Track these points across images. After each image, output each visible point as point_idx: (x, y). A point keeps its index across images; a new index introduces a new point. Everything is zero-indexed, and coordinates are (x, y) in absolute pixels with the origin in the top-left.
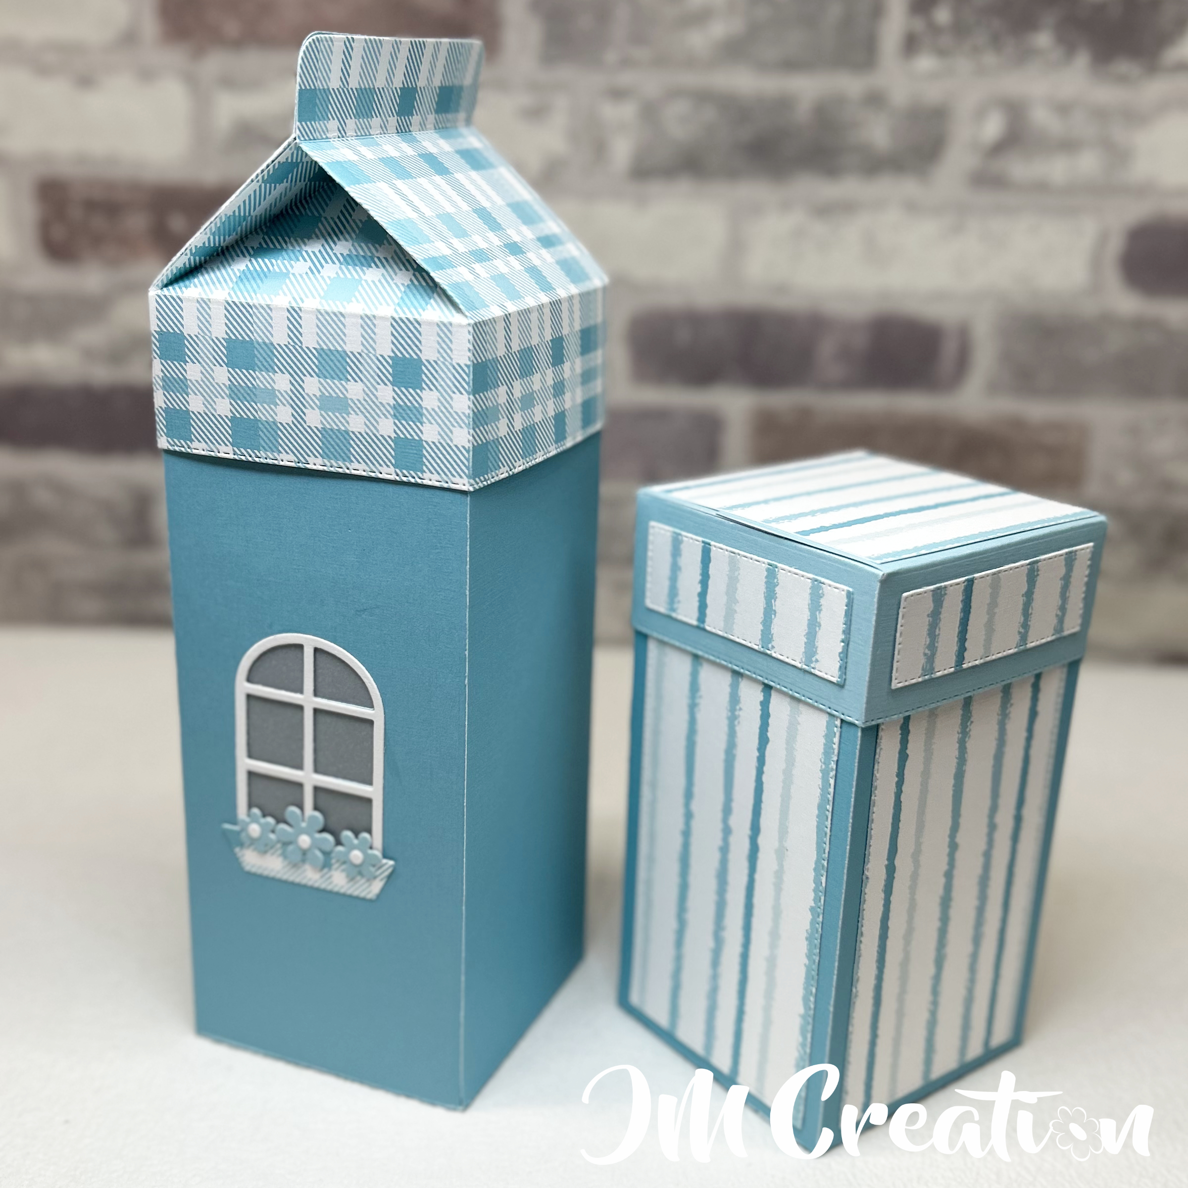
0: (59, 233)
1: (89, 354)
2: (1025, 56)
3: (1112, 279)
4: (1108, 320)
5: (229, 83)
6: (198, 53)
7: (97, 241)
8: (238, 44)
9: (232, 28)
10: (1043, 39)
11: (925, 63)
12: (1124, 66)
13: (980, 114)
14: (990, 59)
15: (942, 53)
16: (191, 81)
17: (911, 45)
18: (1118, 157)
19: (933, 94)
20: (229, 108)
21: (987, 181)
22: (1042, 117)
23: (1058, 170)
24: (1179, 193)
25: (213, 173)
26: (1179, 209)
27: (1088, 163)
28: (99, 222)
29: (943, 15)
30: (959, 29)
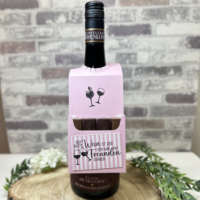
2: (150, 75)
3: (165, 101)
4: (165, 107)
5: (51, 83)
8: (52, 78)
9: (51, 76)
10: (152, 73)
11: (138, 76)
12: (163, 75)
13: (145, 82)
14: (146, 75)
15: (140, 75)
16: (46, 83)
17: (136, 74)
18: (164, 86)
19: (139, 80)
20: (51, 86)
21: (147, 90)
22: (153, 82)
23: (156, 88)
24: (172, 90)
25: (49, 94)
26: (172, 92)
27: (160, 87)
28: (34, 101)
29: (139, 71)
30: (142, 72)
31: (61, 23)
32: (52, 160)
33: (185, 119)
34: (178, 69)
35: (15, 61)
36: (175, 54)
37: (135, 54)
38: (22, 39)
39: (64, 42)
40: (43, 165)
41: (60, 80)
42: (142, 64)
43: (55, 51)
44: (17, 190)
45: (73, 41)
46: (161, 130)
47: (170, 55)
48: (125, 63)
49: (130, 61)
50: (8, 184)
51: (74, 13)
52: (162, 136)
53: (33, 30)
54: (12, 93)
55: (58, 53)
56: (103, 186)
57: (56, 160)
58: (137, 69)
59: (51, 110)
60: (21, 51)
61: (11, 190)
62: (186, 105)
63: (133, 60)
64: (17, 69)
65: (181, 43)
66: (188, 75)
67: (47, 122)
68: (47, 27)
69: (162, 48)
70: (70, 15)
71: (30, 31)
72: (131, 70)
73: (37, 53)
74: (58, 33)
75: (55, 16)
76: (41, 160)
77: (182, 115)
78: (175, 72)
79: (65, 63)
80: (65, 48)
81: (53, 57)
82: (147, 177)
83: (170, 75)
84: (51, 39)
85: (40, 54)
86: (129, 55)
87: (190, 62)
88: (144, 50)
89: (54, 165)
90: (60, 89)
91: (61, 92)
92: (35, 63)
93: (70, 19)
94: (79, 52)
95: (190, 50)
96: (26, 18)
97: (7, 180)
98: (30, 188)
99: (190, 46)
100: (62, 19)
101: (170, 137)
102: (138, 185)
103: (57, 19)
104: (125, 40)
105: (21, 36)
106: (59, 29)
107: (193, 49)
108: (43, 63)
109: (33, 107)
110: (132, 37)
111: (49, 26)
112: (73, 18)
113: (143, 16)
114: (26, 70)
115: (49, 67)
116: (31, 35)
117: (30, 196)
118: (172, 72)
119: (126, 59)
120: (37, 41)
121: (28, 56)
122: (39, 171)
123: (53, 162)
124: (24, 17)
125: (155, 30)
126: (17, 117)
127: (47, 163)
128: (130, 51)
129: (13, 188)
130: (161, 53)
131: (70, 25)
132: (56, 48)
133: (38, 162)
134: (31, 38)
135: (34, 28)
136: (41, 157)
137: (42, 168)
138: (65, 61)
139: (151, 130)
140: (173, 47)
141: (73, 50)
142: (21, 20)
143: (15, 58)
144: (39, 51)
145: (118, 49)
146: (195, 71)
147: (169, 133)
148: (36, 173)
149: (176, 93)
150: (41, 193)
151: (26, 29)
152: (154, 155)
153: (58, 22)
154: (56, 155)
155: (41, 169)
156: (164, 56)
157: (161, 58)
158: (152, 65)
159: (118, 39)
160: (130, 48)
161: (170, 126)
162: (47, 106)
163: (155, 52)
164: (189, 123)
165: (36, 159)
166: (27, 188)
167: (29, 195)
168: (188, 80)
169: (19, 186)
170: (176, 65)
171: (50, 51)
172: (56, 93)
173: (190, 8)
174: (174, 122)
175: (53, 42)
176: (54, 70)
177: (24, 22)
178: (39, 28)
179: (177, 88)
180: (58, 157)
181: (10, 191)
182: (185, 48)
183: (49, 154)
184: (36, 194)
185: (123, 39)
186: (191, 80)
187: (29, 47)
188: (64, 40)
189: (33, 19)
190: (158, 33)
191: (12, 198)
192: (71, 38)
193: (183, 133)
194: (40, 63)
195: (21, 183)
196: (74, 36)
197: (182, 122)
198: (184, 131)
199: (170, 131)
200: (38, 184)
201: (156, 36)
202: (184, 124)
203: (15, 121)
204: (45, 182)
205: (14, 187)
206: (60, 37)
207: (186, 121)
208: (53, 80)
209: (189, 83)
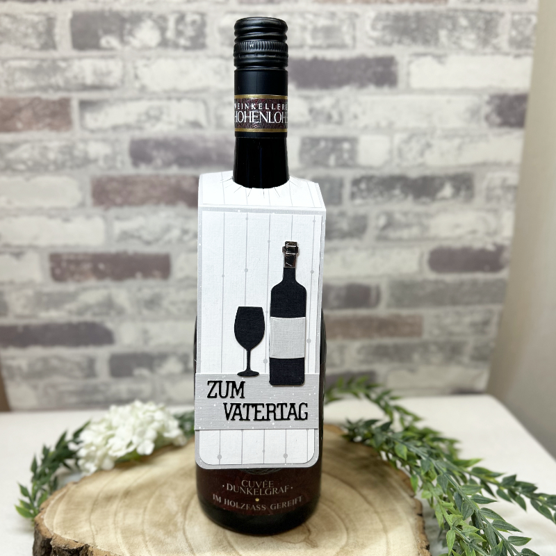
0: (58, 271)
1: (70, 312)
2: (391, 197)
3: (426, 267)
4: (426, 282)
5: (118, 218)
6: (107, 209)
7: (72, 274)
8: (121, 205)
9: (119, 200)
10: (397, 192)
11: (358, 201)
12: (424, 199)
13: (378, 217)
14: (379, 199)
15: (363, 198)
16: (104, 218)
17: (353, 196)
18: (425, 228)
19: (362, 211)
20: (119, 227)
21: (382, 238)
22: (398, 217)
23: (405, 233)
24: (446, 239)
25: (114, 249)
26: (446, 244)
27: (415, 231)
28: (72, 267)
29: (363, 186)
30: (369, 190)
31: (146, 48)
32: (142, 434)
33: (475, 314)
34: (463, 183)
35: (11, 155)
36: (457, 142)
37: (353, 141)
38: (32, 89)
39: (156, 103)
40: (120, 450)
41: (145, 209)
42: (371, 168)
43: (128, 127)
44: (57, 519)
45: (179, 99)
46: (414, 340)
47: (446, 145)
48: (326, 166)
49: (339, 158)
50: (27, 500)
51: (181, 18)
52: (416, 357)
53: (63, 64)
54: (7, 245)
55: (138, 135)
56: (284, 502)
57: (151, 434)
58: (356, 182)
59: (123, 293)
60: (29, 126)
61: (43, 519)
62: (480, 276)
63: (346, 156)
64: (19, 179)
65: (474, 113)
66: (489, 199)
67: (110, 325)
68: (103, 57)
69: (424, 125)
70: (171, 24)
71: (54, 68)
72: (341, 184)
73: (76, 132)
74: (136, 77)
75: (128, 26)
76: (112, 436)
77: (468, 304)
78: (457, 190)
79: (159, 162)
80: (157, 119)
81: (125, 146)
82: (387, 469)
83: (444, 199)
84: (116, 94)
85: (87, 135)
86: (337, 141)
87: (497, 165)
88: (378, 129)
89: (147, 448)
90: (146, 236)
91: (148, 243)
92: (71, 161)
93: (170, 34)
94: (198, 132)
95: (497, 130)
96: (41, 28)
97: (24, 491)
98: (92, 511)
99: (497, 120)
100: (147, 34)
101: (437, 358)
102: (366, 492)
103: (131, 33)
104: (326, 100)
105: (26, 83)
106: (140, 63)
107: (505, 130)
108: (95, 161)
109: (71, 287)
110: (346, 91)
111: (110, 53)
112: (179, 33)
113: (376, 34)
114: (46, 180)
115: (113, 173)
116: (58, 80)
117: (95, 533)
118: (448, 191)
119: (327, 154)
120: (76, 98)
121: (52, 141)
122: (108, 464)
123: (143, 440)
124: (34, 26)
125: (408, 74)
126: (27, 312)
127: (130, 444)
128: (339, 132)
129: (45, 512)
130: (422, 137)
131: (171, 52)
132: (131, 119)
133: (104, 442)
134: (57, 88)
135: (65, 59)
136: (110, 427)
137: (116, 457)
138: (159, 157)
139: (388, 341)
140: (455, 123)
141: (180, 127)
142: (26, 35)
143: (13, 146)
144: (83, 127)
145: (307, 125)
146: (507, 188)
147: (433, 348)
148: (100, 470)
149: (457, 245)
150: (124, 524)
151: (43, 60)
152: (398, 409)
153: (135, 42)
154: (152, 421)
155: (111, 458)
156: (429, 146)
157: (422, 154)
158: (396, 171)
159: (307, 98)
160: (340, 123)
161: (436, 332)
162: (108, 282)
163: (405, 136)
164: (486, 323)
165: (100, 433)
166: (84, 510)
167: (92, 531)
168: (489, 211)
169: (61, 507)
170: (460, 171)
171: (115, 128)
172: (134, 247)
173: (502, 15)
174: (448, 321)
175: (123, 100)
176: (126, 181)
177: (33, 41)
178: (80, 58)
179: (459, 232)
180: (156, 425)
181: (39, 522)
182: (484, 124)
183: (132, 420)
184: (111, 526)
185: (318, 98)
186: (495, 212)
187: (54, 115)
188: (154, 96)
189: (63, 33)
190: (416, 83)
191: (49, 540)
192: (175, 90)
193: (469, 349)
194: (87, 161)
195: (65, 499)
196: (184, 85)
197: (467, 319)
198: (471, 341)
199: (436, 343)
200: (109, 498)
201: (409, 90)
202: (473, 325)
203: (22, 322)
204: (127, 493)
205: (48, 509)
206: (143, 88)
207: (478, 318)
208: (126, 210)
209: (491, 218)
